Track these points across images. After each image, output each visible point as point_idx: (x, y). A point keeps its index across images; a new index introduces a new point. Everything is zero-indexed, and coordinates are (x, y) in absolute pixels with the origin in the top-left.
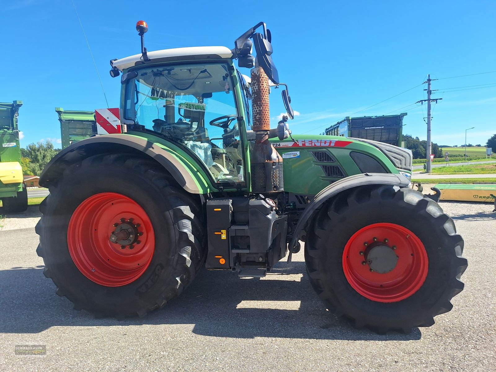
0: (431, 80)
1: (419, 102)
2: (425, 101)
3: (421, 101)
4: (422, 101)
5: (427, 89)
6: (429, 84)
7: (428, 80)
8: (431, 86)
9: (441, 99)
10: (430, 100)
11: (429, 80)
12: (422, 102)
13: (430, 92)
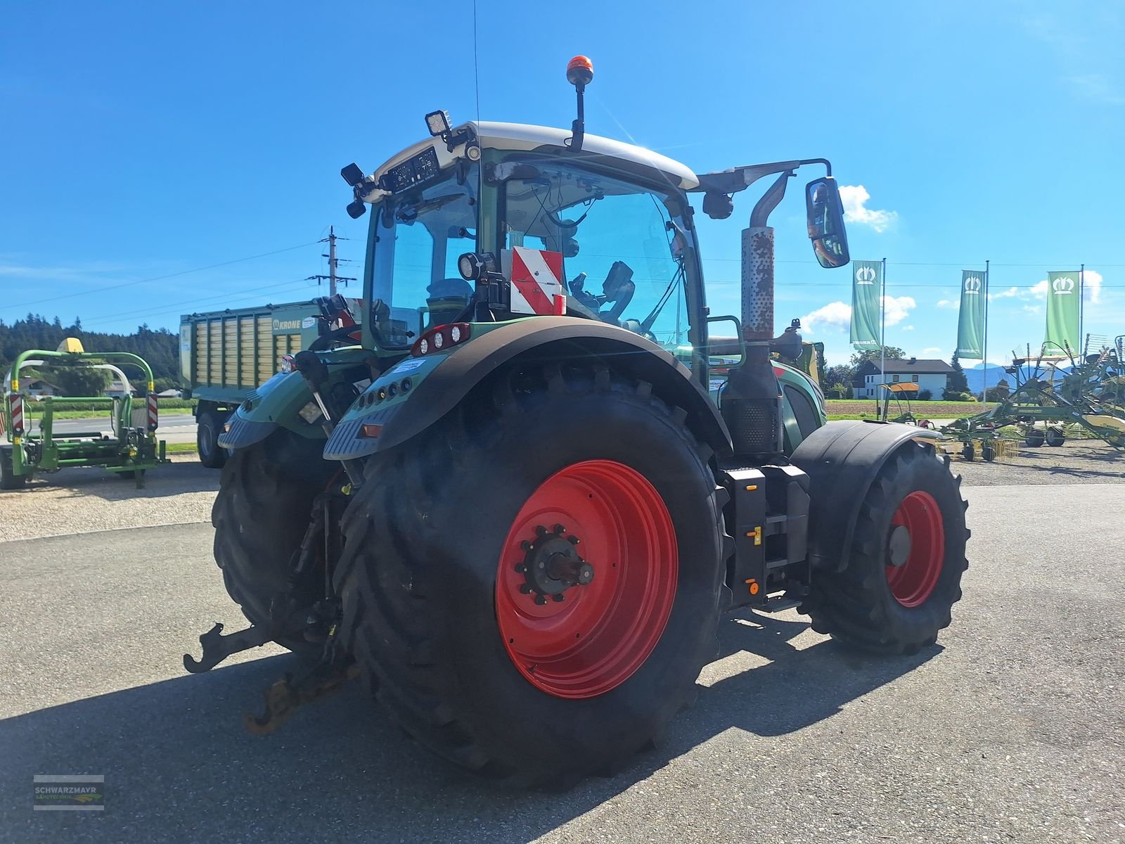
0: (336, 238)
1: (313, 278)
2: (324, 278)
3: (317, 276)
4: (319, 277)
5: (329, 254)
6: (333, 246)
7: (331, 237)
8: (335, 249)
9: (355, 279)
10: (334, 279)
11: (333, 238)
12: (319, 279)
13: (333, 262)
